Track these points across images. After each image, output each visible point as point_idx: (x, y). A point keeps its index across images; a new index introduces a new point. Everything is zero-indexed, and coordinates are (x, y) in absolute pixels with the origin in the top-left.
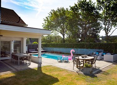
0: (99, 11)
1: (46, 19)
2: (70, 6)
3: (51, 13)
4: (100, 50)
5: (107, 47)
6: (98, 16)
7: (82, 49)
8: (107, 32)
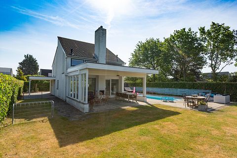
0: (203, 43)
1: (134, 54)
2: (164, 38)
3: (138, 45)
4: (207, 91)
5: (216, 88)
6: (201, 49)
7: (183, 90)
8: (215, 69)
